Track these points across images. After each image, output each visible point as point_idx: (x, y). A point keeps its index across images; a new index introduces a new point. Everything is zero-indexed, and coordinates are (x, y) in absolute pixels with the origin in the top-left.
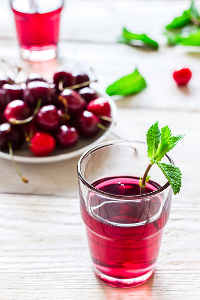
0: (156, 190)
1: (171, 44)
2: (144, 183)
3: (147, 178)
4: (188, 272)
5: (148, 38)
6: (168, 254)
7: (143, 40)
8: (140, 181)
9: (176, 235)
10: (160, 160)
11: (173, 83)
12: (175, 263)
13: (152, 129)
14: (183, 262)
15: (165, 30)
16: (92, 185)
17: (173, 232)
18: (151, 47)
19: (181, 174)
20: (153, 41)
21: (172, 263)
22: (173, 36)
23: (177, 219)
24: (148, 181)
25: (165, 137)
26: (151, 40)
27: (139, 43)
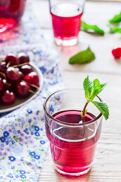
0: (93, 119)
1: (112, 32)
2: (84, 114)
3: (85, 111)
4: (114, 178)
5: (98, 28)
6: (102, 166)
7: (95, 29)
8: (82, 113)
9: (108, 154)
10: (93, 99)
11: (112, 57)
12: (106, 172)
13: (86, 81)
14: (111, 171)
15: (109, 23)
16: (52, 116)
17: (106, 152)
18: (99, 33)
19: (108, 107)
20: (101, 30)
21: (104, 172)
22: (113, 27)
23: (109, 144)
24: (86, 113)
25: (96, 86)
26: (100, 29)
27: (92, 31)
